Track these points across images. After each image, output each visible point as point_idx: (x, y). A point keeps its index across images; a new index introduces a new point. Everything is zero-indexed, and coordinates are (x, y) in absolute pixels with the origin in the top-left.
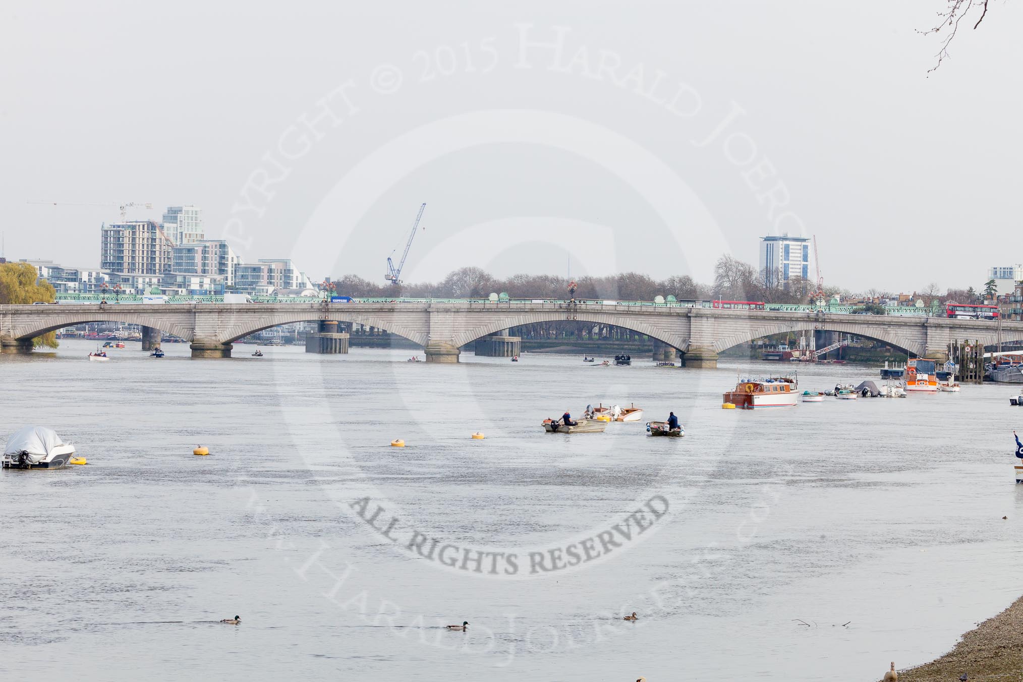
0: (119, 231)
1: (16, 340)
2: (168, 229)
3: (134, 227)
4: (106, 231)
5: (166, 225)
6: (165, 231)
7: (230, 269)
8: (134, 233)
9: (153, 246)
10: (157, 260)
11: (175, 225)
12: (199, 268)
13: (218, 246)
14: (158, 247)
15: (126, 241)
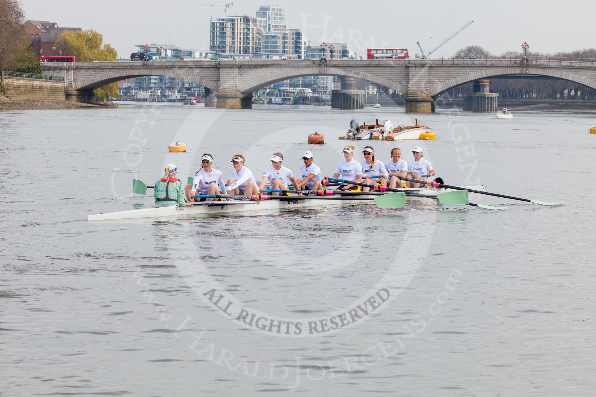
0: (223, 23)
1: (77, 90)
2: (260, 22)
3: (233, 20)
4: (214, 23)
5: (258, 19)
6: (258, 24)
7: (303, 50)
8: (234, 25)
9: (247, 34)
10: (251, 44)
11: (265, 19)
12: (280, 49)
13: (294, 34)
14: (251, 35)
15: (228, 31)
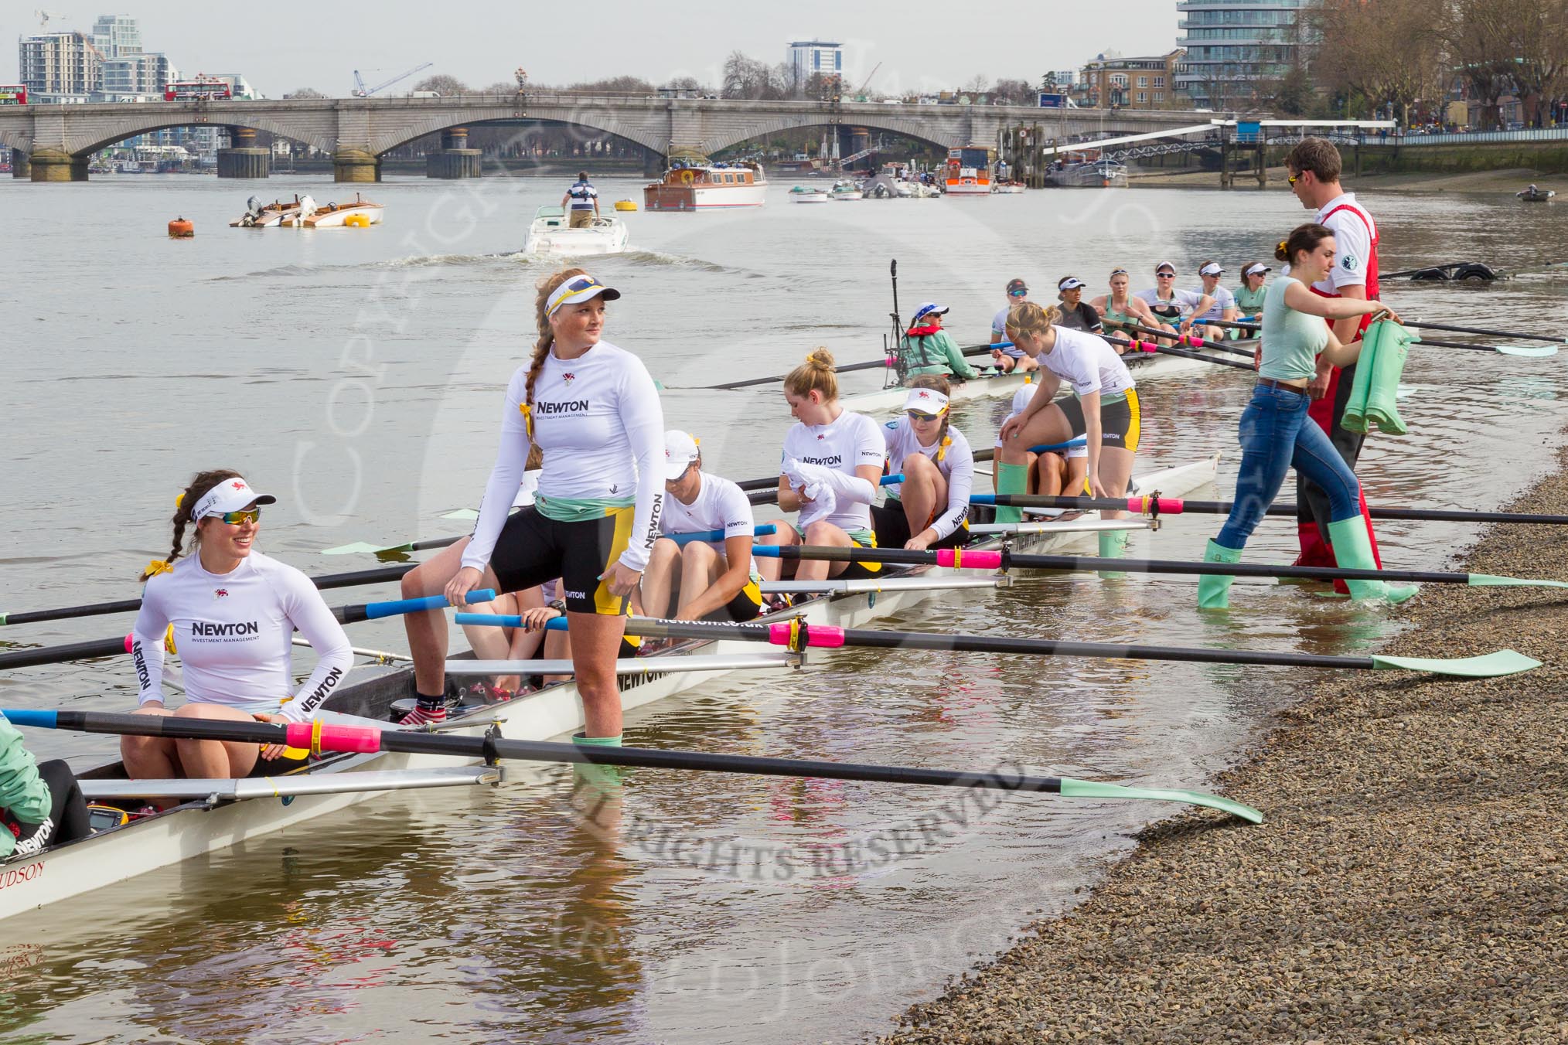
0: (40, 45)
2: (100, 41)
3: (56, 40)
4: (25, 45)
5: (97, 37)
6: (96, 45)
8: (57, 47)
9: (80, 61)
10: (86, 77)
11: (107, 37)
12: (134, 86)
13: (156, 60)
14: (86, 63)
15: (49, 56)
